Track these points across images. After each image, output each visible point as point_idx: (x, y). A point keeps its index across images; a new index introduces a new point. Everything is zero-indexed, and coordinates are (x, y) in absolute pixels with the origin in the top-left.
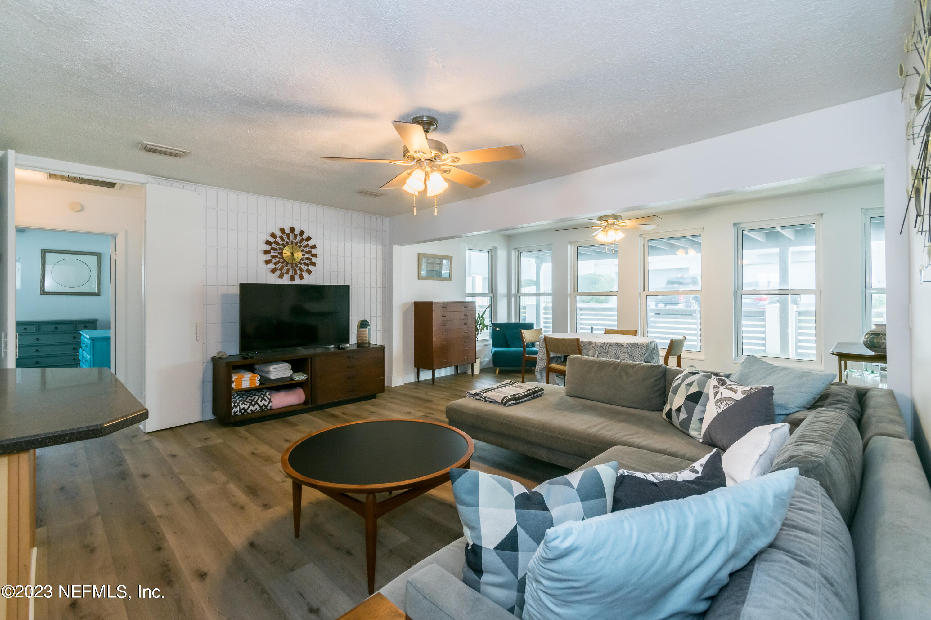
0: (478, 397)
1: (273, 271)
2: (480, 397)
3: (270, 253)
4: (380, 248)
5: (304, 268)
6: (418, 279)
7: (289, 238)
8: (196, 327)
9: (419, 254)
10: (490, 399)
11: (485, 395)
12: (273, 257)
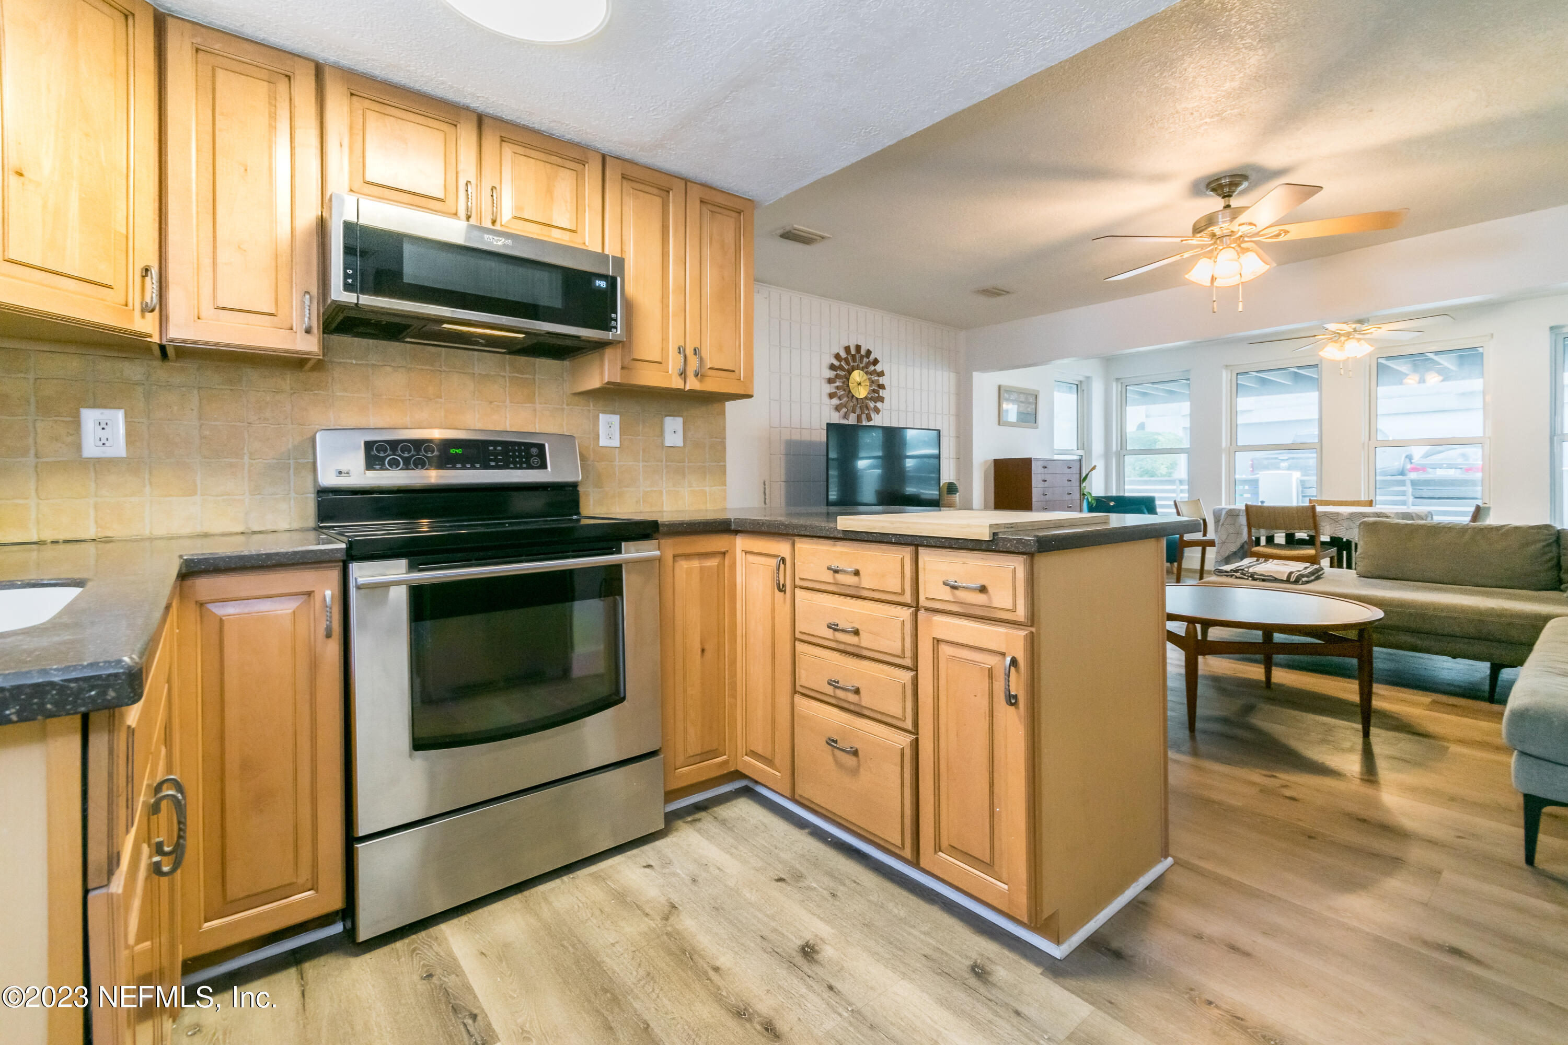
0: (1238, 574)
1: (837, 408)
2: (1244, 574)
3: (835, 382)
4: (953, 375)
5: (872, 405)
6: (999, 424)
7: (854, 361)
8: (765, 484)
9: (1000, 387)
10: (1264, 576)
11: (1251, 570)
12: (838, 388)
